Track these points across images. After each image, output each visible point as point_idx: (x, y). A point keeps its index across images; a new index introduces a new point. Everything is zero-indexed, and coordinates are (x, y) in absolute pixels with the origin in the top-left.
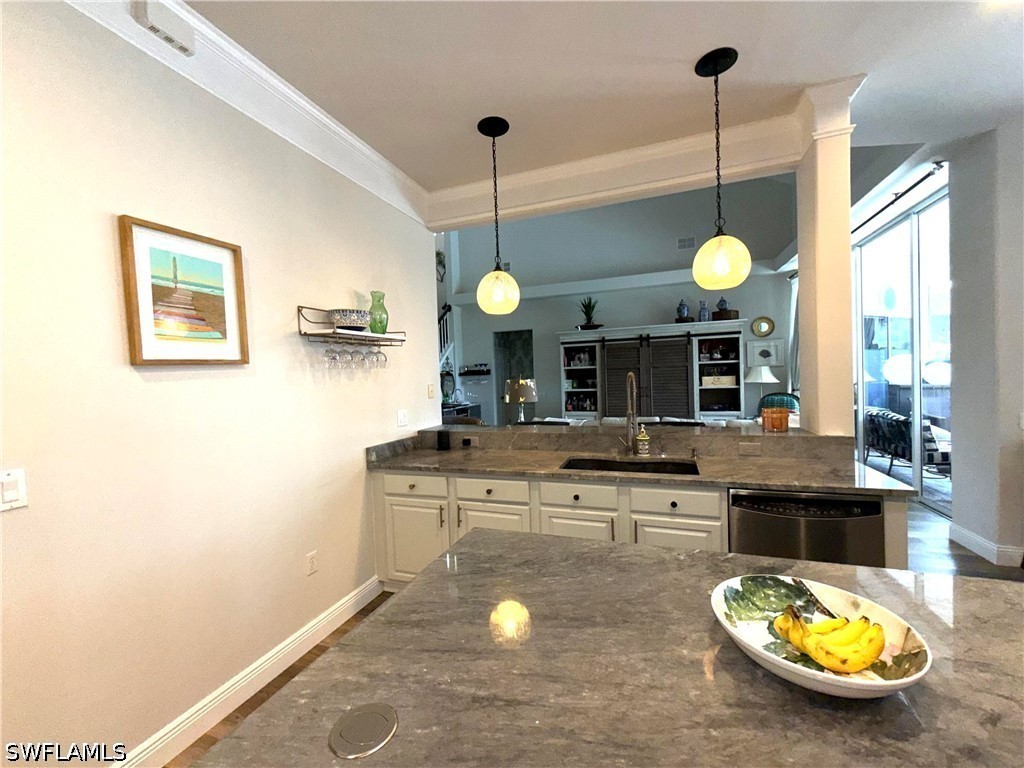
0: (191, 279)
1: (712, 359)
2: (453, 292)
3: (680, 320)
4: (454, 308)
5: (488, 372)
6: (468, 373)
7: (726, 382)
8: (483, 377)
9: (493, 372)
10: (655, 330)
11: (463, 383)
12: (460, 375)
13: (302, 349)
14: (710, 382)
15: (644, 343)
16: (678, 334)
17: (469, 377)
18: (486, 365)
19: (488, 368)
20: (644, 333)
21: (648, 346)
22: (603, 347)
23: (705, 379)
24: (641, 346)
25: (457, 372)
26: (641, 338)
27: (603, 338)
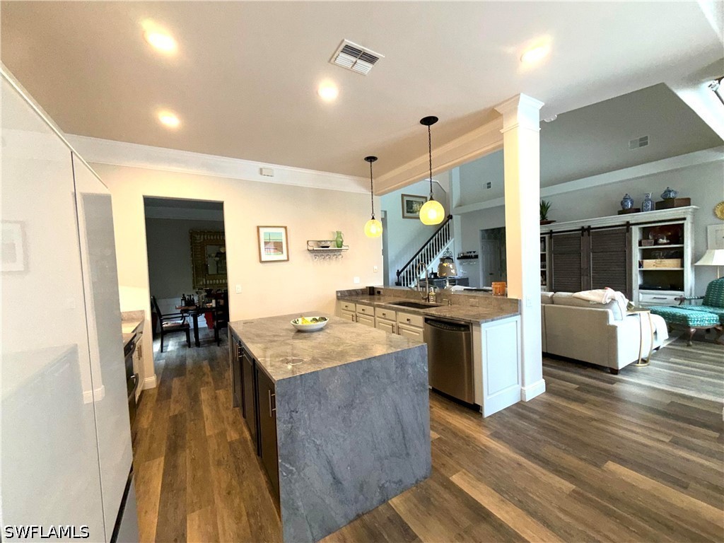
0: (274, 238)
1: (656, 243)
2: (454, 206)
3: (624, 211)
4: (454, 217)
5: (476, 257)
6: (463, 257)
7: (669, 265)
8: (472, 260)
9: (480, 257)
10: (596, 222)
11: (461, 264)
12: (458, 258)
13: (309, 255)
14: (650, 265)
15: (586, 233)
16: (618, 224)
17: (464, 260)
18: (474, 252)
19: (475, 254)
20: (586, 225)
21: (589, 235)
22: (551, 237)
23: (646, 261)
24: (583, 235)
25: (457, 256)
26: (583, 229)
27: (551, 231)
